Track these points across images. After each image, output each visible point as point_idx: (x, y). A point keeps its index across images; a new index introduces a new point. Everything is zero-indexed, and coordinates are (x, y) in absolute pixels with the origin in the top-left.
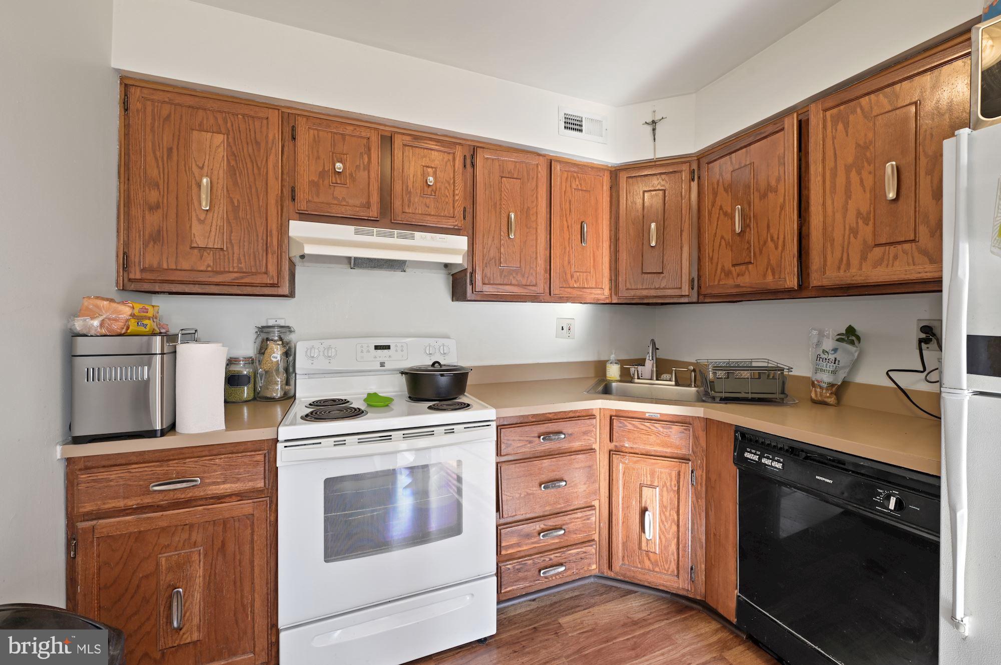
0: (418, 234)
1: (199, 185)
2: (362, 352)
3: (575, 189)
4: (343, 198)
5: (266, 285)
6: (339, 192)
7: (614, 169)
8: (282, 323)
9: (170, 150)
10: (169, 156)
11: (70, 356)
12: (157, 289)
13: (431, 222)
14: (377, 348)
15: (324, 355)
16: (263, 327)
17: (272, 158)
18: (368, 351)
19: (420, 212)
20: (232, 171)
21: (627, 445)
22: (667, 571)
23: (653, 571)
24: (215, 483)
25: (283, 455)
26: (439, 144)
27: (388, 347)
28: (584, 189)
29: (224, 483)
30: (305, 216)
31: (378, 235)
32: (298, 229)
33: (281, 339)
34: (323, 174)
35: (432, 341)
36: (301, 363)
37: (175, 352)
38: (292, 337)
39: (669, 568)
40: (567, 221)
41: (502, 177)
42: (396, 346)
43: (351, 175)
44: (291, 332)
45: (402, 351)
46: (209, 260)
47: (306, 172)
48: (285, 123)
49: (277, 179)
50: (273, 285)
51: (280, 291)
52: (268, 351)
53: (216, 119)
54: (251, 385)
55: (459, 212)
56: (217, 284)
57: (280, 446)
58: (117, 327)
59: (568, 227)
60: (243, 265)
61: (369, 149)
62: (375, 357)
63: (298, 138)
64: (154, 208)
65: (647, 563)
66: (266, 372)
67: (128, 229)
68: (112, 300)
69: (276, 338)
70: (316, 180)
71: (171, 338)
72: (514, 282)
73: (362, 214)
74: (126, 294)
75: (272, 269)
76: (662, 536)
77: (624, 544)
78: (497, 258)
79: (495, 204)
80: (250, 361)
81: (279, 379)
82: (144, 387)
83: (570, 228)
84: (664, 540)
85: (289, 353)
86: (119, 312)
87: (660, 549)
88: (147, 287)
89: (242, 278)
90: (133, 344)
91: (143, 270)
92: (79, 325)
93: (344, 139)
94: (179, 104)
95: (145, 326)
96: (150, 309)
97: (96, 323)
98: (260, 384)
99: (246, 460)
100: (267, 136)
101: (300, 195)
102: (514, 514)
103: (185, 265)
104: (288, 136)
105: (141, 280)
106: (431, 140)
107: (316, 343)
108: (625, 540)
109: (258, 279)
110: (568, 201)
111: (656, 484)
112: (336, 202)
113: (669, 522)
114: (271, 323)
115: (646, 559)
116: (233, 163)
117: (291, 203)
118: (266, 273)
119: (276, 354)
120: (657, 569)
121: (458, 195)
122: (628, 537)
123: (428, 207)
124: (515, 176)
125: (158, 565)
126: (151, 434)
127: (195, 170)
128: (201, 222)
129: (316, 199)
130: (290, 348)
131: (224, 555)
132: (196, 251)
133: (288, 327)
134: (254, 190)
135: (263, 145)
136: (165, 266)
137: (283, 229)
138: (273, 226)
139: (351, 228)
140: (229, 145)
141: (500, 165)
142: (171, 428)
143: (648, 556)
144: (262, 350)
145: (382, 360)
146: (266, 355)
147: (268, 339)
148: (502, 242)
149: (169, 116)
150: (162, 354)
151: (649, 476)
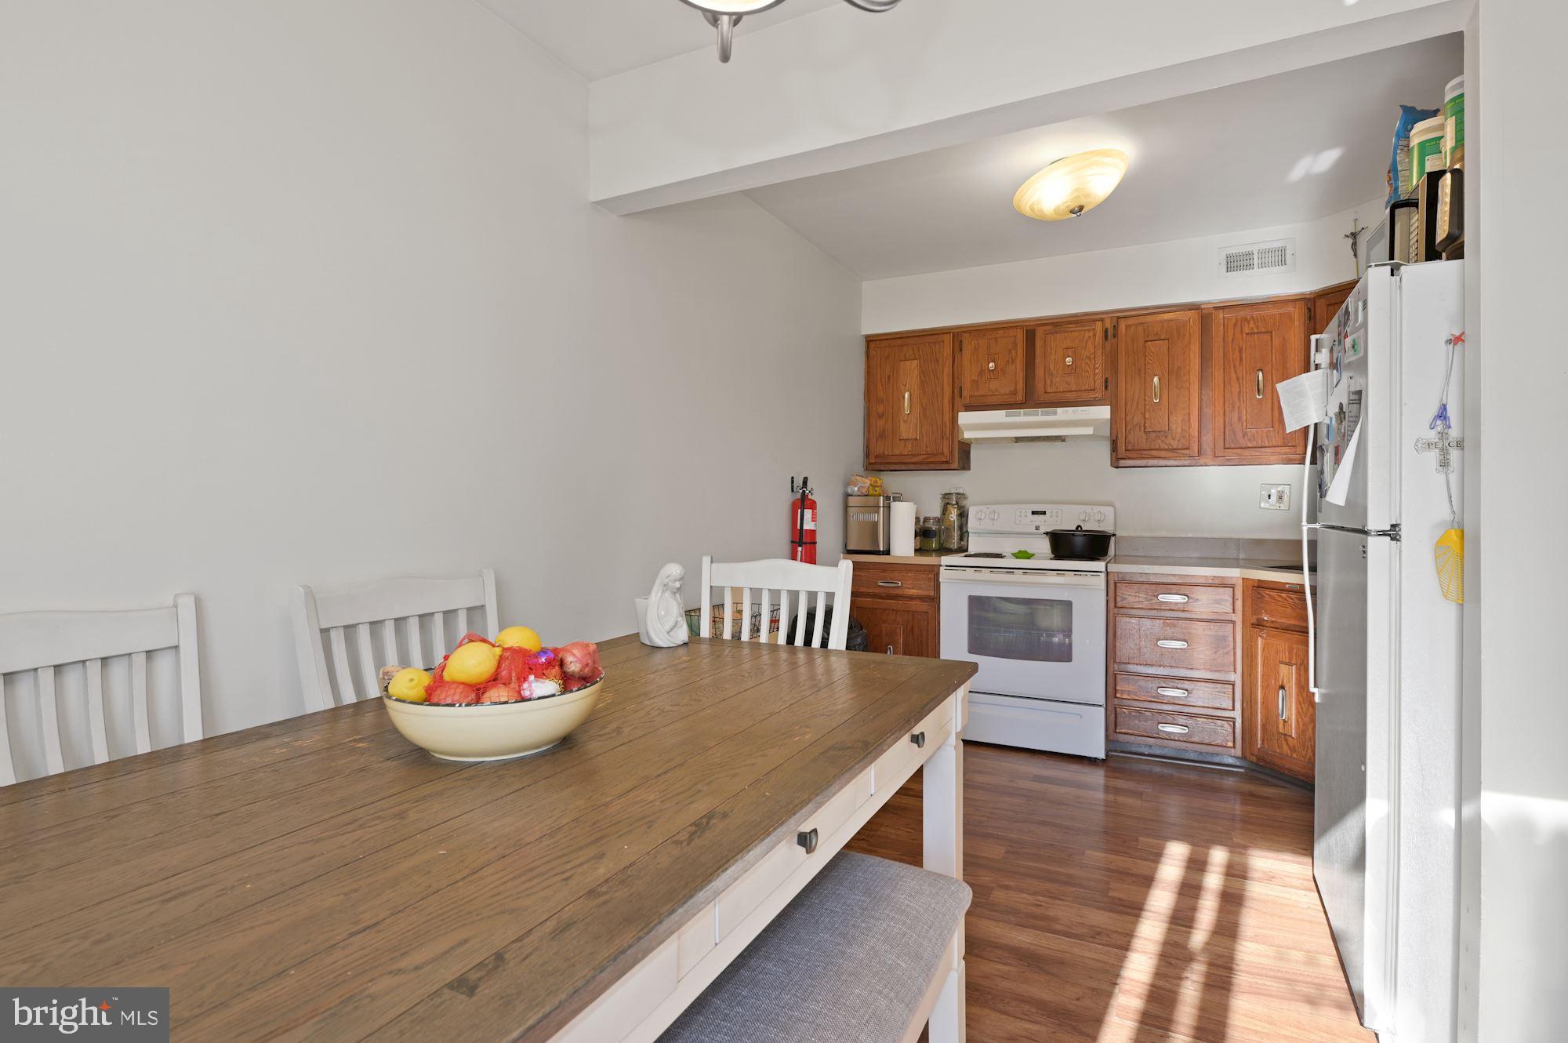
0: (1059, 410)
1: (904, 397)
2: (1020, 516)
3: (1247, 334)
4: (996, 389)
5: (943, 463)
6: (994, 385)
7: (1313, 296)
8: (961, 491)
9: (889, 377)
10: (889, 382)
11: (846, 507)
12: (883, 469)
13: (1071, 396)
14: (1034, 513)
15: (989, 518)
16: (946, 494)
17: (946, 370)
18: (1026, 516)
19: (1061, 390)
20: (923, 384)
21: (1266, 618)
22: (1305, 758)
23: (1291, 757)
24: (908, 588)
25: (944, 575)
26: (1079, 325)
27: (1044, 513)
28: (1263, 330)
29: (913, 588)
30: (969, 408)
31: (1025, 414)
32: (965, 418)
33: (957, 503)
34: (981, 373)
35: (1088, 508)
36: (972, 524)
37: (890, 507)
38: (964, 503)
39: (1306, 755)
40: (1235, 372)
41: (1146, 341)
42: (1052, 512)
43: (1002, 370)
44: (965, 498)
45: (1057, 516)
46: (909, 447)
47: (969, 375)
48: (956, 339)
49: (949, 384)
50: (947, 462)
51: (952, 467)
52: (948, 512)
53: (913, 349)
54: (937, 538)
55: (1100, 383)
56: (914, 463)
57: (942, 569)
58: (864, 491)
59: (1238, 379)
60: (928, 449)
61: (1016, 346)
62: (1032, 521)
63: (963, 349)
64: (881, 416)
65: (1285, 747)
66: (947, 529)
67: (869, 431)
68: (862, 476)
69: (954, 503)
70: (976, 378)
71: (888, 498)
72: (1163, 446)
73: (1010, 400)
74: (867, 472)
75: (946, 451)
76: (1300, 720)
77: (1264, 726)
78: (1143, 423)
79: (1140, 370)
80: (938, 521)
81: (956, 535)
82: (875, 525)
83: (1241, 380)
84: (1301, 723)
85: (963, 515)
86: (865, 483)
87: (1296, 732)
88: (877, 467)
89: (927, 458)
90: (871, 501)
91: (876, 457)
92: (849, 491)
93: (997, 342)
94: (894, 346)
95: (876, 491)
96: (879, 482)
97: (856, 489)
98: (943, 537)
99: (924, 576)
100: (943, 355)
101: (965, 393)
102: (1127, 661)
103: (897, 452)
104: (957, 349)
105: (875, 463)
106: (1070, 324)
107: (984, 508)
108: (1264, 722)
109: (937, 459)
110: (1237, 349)
111: (1293, 662)
112: (991, 393)
113: (1307, 705)
114: (953, 491)
115: (1284, 743)
116: (923, 378)
117: (960, 399)
118: (942, 454)
119: (953, 515)
120: (1295, 755)
121: (1097, 368)
122: (1267, 718)
123: (1069, 384)
124: (1163, 337)
125: (881, 631)
126: (877, 553)
127: (902, 387)
128: (905, 422)
129: (976, 394)
130: (964, 511)
131: (913, 635)
132: (902, 441)
133: (963, 494)
134: (935, 394)
135: (941, 361)
136: (886, 453)
137: (954, 420)
138: (947, 417)
139: (1003, 412)
140: (920, 367)
141: (1144, 330)
142: (887, 552)
143: (1286, 740)
144: (945, 511)
145: (1038, 524)
146: (946, 515)
147: (948, 503)
148: (1147, 407)
149: (889, 355)
150: (884, 507)
151: (1287, 653)
